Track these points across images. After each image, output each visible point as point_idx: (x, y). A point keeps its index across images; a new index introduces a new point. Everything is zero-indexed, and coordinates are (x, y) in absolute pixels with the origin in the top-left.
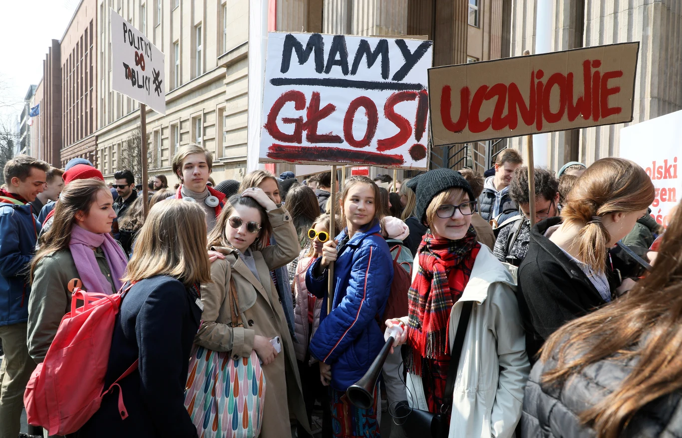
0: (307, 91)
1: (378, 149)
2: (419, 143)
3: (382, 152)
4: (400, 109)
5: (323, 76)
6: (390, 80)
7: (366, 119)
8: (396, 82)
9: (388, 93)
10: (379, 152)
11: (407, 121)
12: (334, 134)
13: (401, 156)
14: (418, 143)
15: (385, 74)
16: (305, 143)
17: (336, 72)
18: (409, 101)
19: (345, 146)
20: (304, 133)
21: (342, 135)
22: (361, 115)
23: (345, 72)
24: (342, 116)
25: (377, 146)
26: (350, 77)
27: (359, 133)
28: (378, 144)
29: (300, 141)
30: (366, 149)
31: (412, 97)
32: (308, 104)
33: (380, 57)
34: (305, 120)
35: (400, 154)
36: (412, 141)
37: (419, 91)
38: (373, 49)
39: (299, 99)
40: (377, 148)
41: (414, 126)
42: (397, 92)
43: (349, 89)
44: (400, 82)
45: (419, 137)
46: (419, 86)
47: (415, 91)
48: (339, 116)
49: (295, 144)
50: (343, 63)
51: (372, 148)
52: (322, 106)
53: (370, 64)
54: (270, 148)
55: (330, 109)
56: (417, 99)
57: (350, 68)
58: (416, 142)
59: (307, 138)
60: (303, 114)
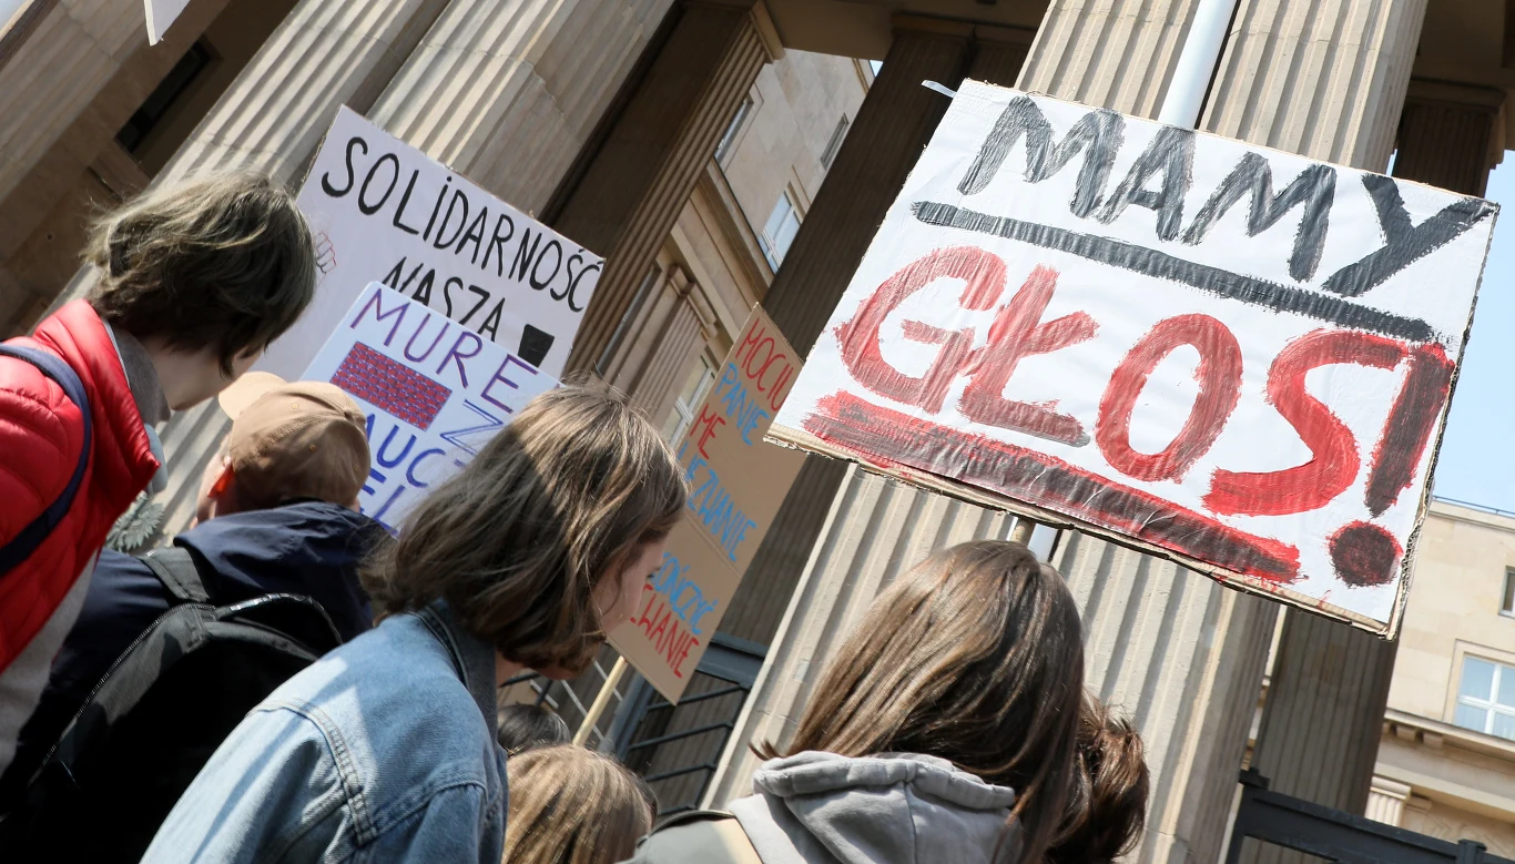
0: (1020, 260)
1: (1210, 500)
2: (1379, 522)
3: (1222, 518)
4: (1328, 384)
5: (1089, 226)
6: (1314, 285)
7: (1194, 388)
8: (1338, 296)
9: (1301, 326)
10: (1208, 514)
11: (1347, 432)
12: (1061, 411)
13: (1294, 552)
14: (1374, 522)
15: (1302, 263)
16: (951, 417)
17: (1136, 226)
18: (1371, 369)
19: (1089, 459)
20: (960, 383)
21: (1089, 420)
22: (1181, 371)
23: (1166, 233)
24: (1115, 359)
25: (1207, 490)
26: (1176, 249)
27: (1153, 428)
28: (1215, 485)
29: (935, 408)
30: (1162, 490)
31: (1385, 357)
32: (1005, 298)
33: (1298, 212)
34: (980, 341)
35: (1288, 543)
36: (1349, 507)
37: (1417, 344)
38: (1277, 186)
39: (981, 276)
40: (1207, 499)
41: (1370, 458)
42: (1329, 327)
43: (1162, 282)
44: (1350, 300)
45: (1381, 496)
46: (1418, 329)
47: (1399, 339)
48: (1102, 356)
49: (914, 411)
50: (1165, 203)
51: (1187, 493)
52: (1053, 311)
53: (1256, 225)
54: (822, 402)
55: (1077, 328)
56: (1403, 369)
57: (1187, 222)
58: (1364, 515)
59: (963, 401)
60: (981, 322)
